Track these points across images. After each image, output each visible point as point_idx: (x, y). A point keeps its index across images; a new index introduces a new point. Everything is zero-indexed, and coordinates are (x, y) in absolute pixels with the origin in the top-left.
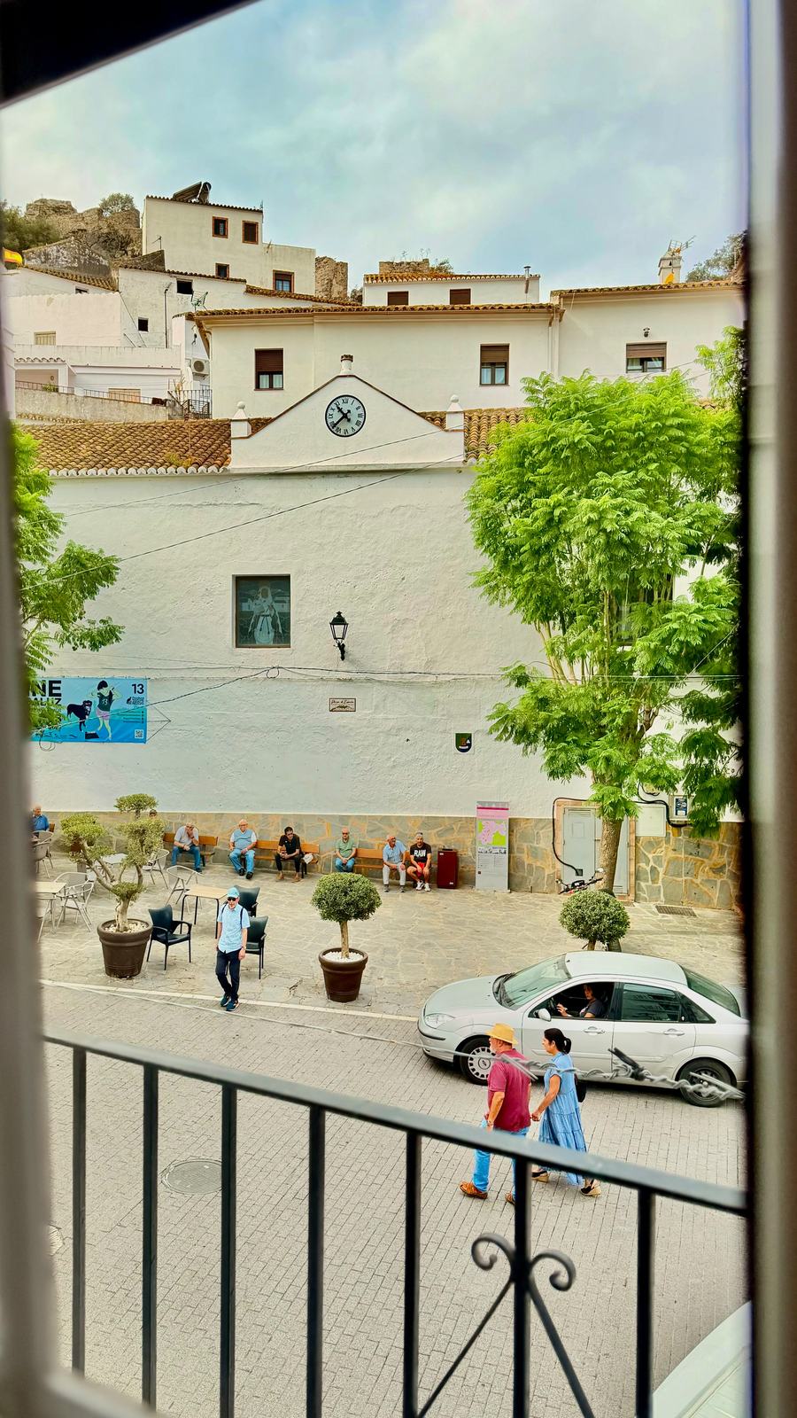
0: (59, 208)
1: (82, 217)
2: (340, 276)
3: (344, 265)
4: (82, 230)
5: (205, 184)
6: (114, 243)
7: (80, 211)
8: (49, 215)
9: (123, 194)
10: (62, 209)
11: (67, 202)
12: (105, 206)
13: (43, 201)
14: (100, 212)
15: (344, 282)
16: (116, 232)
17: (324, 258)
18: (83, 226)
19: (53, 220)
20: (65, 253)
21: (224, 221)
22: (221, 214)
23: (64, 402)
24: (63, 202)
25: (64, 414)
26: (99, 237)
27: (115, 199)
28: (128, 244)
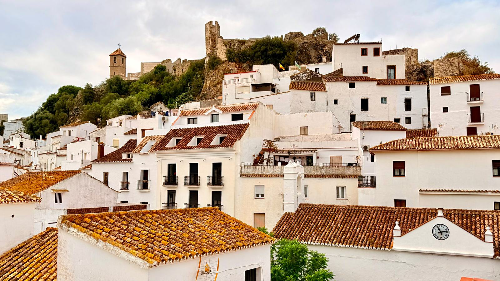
0: (297, 35)
1: (306, 37)
2: (414, 55)
3: (416, 50)
4: (306, 43)
5: (358, 34)
6: (318, 47)
7: (305, 35)
8: (293, 38)
9: (322, 27)
10: (299, 35)
11: (300, 32)
12: (315, 32)
13: (291, 33)
14: (313, 35)
15: (416, 56)
16: (319, 42)
17: (407, 48)
18: (306, 41)
19: (295, 40)
20: (305, 75)
21: (366, 49)
22: (364, 46)
23: (315, 169)
24: (298, 32)
25: (316, 173)
26: (312, 45)
27: (319, 30)
28: (324, 47)
